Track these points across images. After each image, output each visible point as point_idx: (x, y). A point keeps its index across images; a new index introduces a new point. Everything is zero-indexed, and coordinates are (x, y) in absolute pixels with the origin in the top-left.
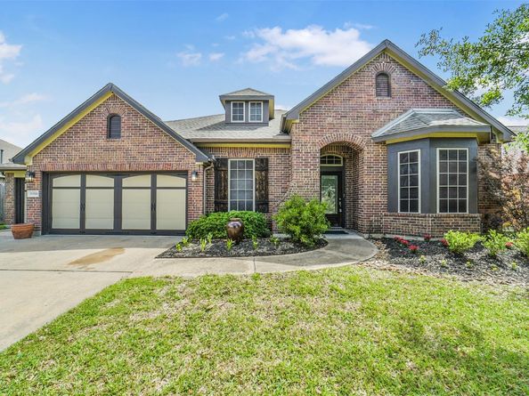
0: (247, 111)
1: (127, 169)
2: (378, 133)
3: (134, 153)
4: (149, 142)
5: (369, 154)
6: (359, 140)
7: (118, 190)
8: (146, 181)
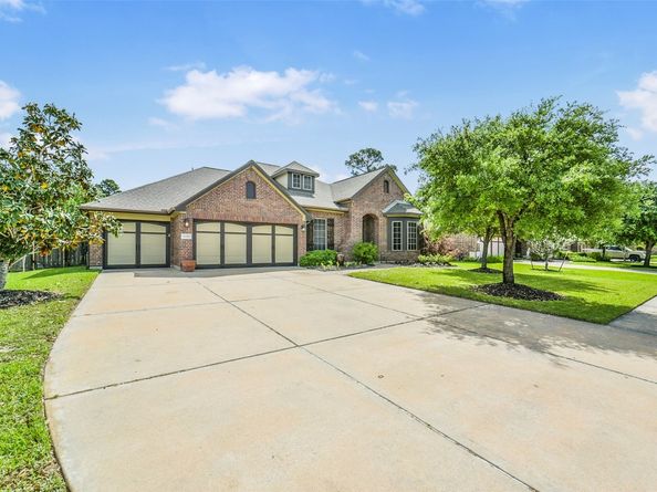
0: (303, 181)
1: (261, 221)
2: (385, 211)
3: (265, 210)
4: (274, 204)
5: (382, 221)
6: (377, 214)
7: (249, 235)
8: (268, 229)
